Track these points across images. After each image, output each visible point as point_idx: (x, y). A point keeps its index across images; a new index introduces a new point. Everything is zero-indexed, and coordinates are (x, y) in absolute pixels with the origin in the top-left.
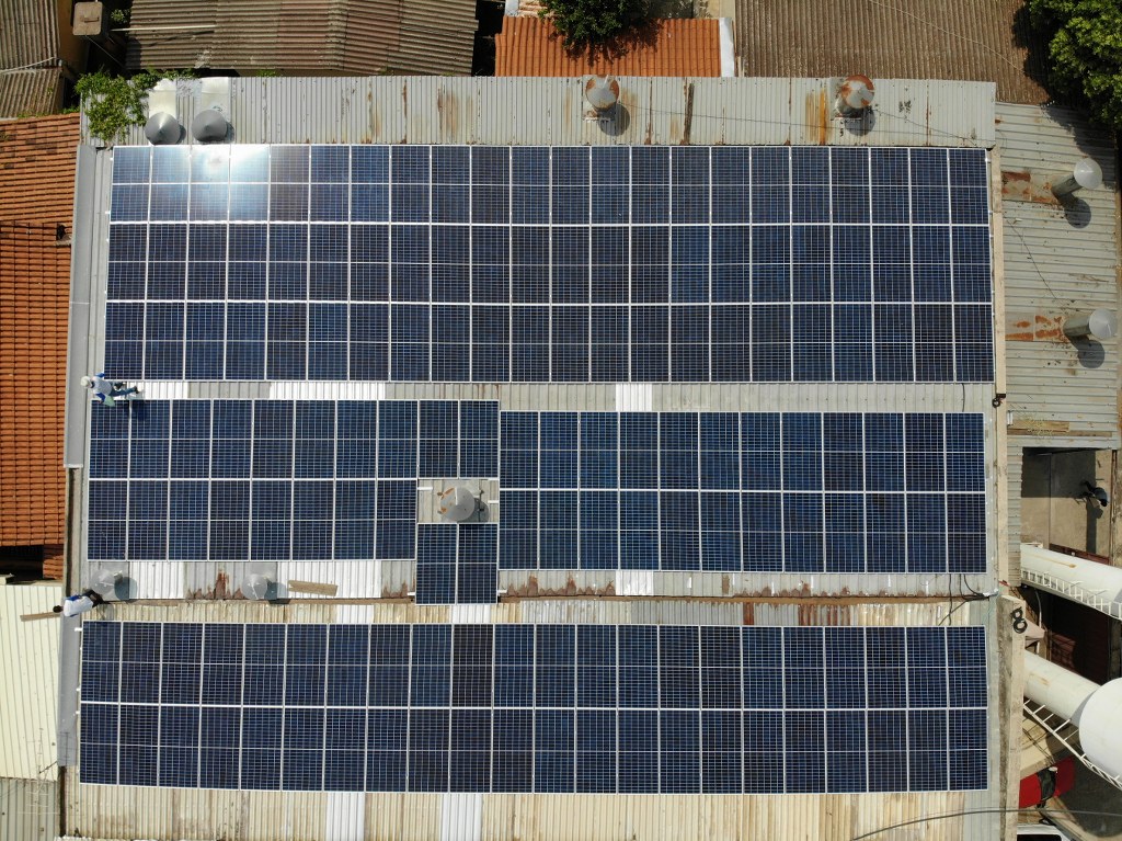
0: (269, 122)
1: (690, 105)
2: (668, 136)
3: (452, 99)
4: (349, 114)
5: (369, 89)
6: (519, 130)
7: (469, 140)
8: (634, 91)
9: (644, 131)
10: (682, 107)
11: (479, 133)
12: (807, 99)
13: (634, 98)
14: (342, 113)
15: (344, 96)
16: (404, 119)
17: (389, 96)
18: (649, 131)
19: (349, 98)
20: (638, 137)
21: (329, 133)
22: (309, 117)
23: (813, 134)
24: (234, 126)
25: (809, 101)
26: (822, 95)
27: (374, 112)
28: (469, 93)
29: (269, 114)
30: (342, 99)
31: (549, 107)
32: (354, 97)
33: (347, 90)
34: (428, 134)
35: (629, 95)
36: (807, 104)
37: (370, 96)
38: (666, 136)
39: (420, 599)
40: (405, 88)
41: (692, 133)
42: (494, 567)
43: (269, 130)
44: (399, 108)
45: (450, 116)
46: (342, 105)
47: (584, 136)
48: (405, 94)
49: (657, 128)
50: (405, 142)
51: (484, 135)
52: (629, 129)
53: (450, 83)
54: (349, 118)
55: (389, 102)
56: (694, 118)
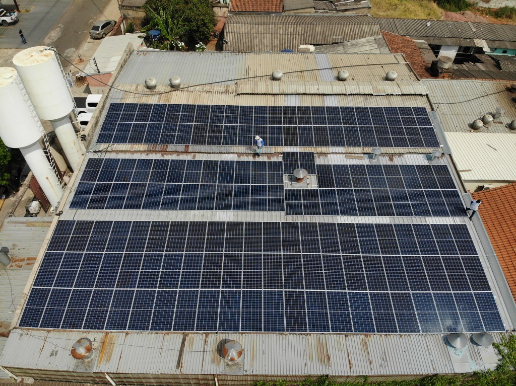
0: (426, 347)
1: (180, 355)
2: (195, 339)
3: (321, 361)
4: (381, 352)
5: (372, 366)
6: (281, 343)
7: (309, 337)
8: (213, 365)
9: (209, 342)
10: (185, 356)
11: (304, 341)
12: (110, 359)
13: (213, 361)
14: (385, 353)
15: (386, 363)
16: (348, 349)
17: (359, 362)
18: (206, 341)
19: (383, 362)
20: (213, 338)
21: (390, 341)
22: (404, 350)
23: (111, 339)
24: (445, 345)
25: (109, 359)
26: (100, 362)
27: (367, 354)
28: (312, 364)
29: (427, 352)
30: (387, 361)
31: (264, 356)
32: (380, 362)
33: (385, 367)
34: (334, 341)
35: (216, 363)
36: (111, 357)
37: (371, 363)
38: (196, 338)
39: (313, 153)
40: (350, 367)
41: (181, 340)
42: (284, 161)
43: (425, 342)
44: (352, 355)
45: (322, 351)
46: (386, 358)
47: (244, 339)
48: (350, 364)
49: (202, 343)
50: (346, 336)
51: (301, 339)
52: (217, 343)
53: (324, 371)
54: (380, 350)
55: (359, 360)
56: (179, 349)
